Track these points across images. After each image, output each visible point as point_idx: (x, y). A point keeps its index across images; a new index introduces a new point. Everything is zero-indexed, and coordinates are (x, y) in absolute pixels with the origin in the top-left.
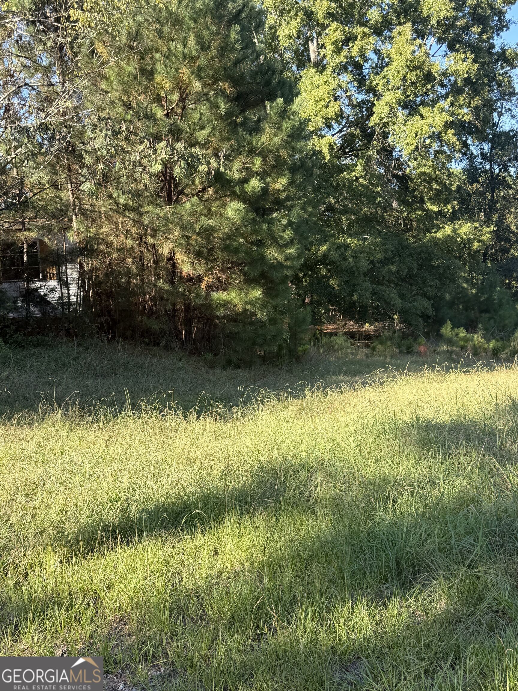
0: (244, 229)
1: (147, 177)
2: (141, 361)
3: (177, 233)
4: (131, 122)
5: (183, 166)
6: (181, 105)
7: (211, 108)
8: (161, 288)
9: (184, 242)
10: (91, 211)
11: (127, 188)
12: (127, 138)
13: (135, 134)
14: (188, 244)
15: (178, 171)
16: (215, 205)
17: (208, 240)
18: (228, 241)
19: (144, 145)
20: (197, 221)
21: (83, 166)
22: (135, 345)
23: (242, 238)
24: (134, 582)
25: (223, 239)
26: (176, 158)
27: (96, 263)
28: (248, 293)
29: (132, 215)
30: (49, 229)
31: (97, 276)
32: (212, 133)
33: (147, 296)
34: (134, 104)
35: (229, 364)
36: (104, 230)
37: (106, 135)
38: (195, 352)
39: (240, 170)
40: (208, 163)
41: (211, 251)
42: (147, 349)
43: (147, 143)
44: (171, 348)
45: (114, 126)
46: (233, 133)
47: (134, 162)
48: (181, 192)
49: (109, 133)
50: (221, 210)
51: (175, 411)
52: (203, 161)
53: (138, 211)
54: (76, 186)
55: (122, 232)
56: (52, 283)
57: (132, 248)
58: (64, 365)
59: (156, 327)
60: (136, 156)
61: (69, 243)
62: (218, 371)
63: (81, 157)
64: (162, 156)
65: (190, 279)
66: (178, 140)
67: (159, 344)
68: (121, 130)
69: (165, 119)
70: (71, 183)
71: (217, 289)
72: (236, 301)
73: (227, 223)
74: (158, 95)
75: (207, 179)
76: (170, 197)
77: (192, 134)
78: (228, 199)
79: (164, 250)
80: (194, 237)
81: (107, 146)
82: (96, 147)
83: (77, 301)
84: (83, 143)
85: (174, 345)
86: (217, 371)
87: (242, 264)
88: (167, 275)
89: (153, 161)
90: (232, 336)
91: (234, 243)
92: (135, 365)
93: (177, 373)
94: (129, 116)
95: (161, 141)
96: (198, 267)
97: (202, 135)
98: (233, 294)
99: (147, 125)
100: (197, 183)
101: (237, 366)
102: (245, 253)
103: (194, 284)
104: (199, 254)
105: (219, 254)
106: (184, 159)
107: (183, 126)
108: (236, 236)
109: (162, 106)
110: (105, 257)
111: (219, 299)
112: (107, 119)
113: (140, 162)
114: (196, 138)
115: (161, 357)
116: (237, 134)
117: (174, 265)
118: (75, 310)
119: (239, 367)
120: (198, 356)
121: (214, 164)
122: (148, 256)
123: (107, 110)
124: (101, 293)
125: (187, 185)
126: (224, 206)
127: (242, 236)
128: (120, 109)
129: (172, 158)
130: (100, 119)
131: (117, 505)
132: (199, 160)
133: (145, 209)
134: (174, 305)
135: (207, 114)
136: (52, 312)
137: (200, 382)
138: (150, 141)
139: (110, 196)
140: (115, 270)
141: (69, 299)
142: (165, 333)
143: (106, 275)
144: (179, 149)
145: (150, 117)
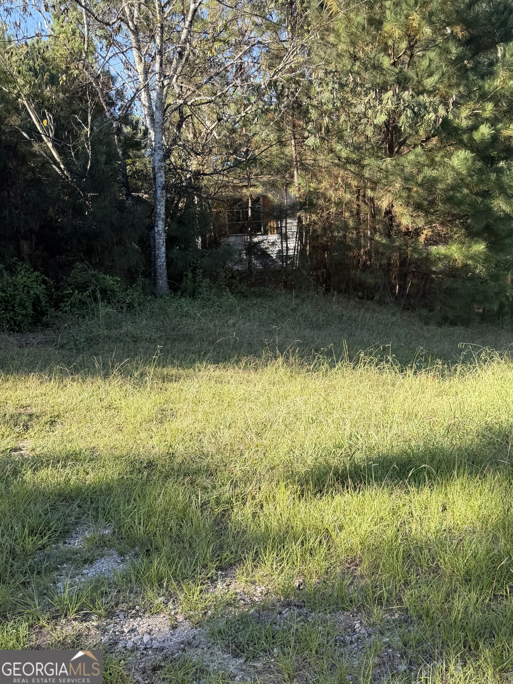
0: (469, 179)
1: (372, 128)
2: (354, 314)
3: (398, 185)
4: (358, 74)
5: (409, 115)
6: (409, 53)
7: (441, 54)
8: (377, 242)
9: (404, 194)
10: (313, 165)
11: (350, 141)
12: (353, 91)
13: (362, 85)
14: (409, 197)
15: (403, 122)
16: (440, 155)
17: (430, 192)
18: (451, 193)
19: (369, 96)
20: (420, 172)
21: (310, 120)
22: (349, 298)
23: (467, 189)
24: (364, 526)
25: (445, 190)
26: (403, 108)
27: (314, 217)
28: (470, 247)
29: (352, 168)
30: (273, 185)
31: (315, 231)
32: (440, 81)
33: (362, 251)
34: (361, 54)
35: (444, 321)
36: (325, 184)
37: (333, 88)
38: (408, 307)
39: (468, 118)
40: (436, 111)
41: (432, 203)
42: (361, 303)
43: (372, 94)
44: (385, 303)
45: (340, 79)
46: (463, 78)
47: (359, 114)
48: (403, 143)
49: (336, 86)
50: (446, 159)
51: (392, 365)
52: (431, 109)
53: (360, 164)
54: (301, 142)
55: (342, 186)
56: (273, 237)
57: (350, 202)
58: (283, 315)
59: (371, 280)
60: (361, 108)
61: (291, 198)
62: (434, 327)
63: (307, 111)
64: (387, 106)
65: (407, 233)
66: (404, 89)
67: (373, 298)
68: (348, 82)
69: (392, 68)
70: (295, 139)
71: (436, 243)
72: (456, 256)
73: (452, 173)
74: (386, 44)
75: (434, 128)
76: (391, 149)
77: (419, 82)
78: (452, 148)
79: (384, 203)
80: (415, 189)
81: (333, 99)
82: (323, 101)
83: (294, 254)
84: (310, 97)
85: (388, 299)
86: (432, 327)
87: (464, 216)
88: (384, 229)
89: (377, 112)
90: (449, 292)
91: (458, 195)
92: (350, 318)
93: (390, 328)
94: (356, 68)
95: (387, 91)
96: (418, 220)
97: (429, 82)
98: (454, 248)
99: (374, 76)
100: (421, 132)
101: (453, 323)
102: (469, 204)
103: (412, 237)
104: (418, 207)
105: (441, 206)
106: (410, 108)
107: (411, 73)
108: (460, 187)
109: (389, 55)
110: (323, 211)
111: (438, 253)
112: (334, 72)
113: (365, 114)
114: (423, 86)
115: (374, 311)
116: (467, 79)
117: (392, 219)
118: (293, 263)
119: (456, 325)
120: (412, 312)
121: (442, 111)
122: (365, 208)
123: (334, 63)
124: (318, 247)
125: (410, 135)
126: (449, 155)
127: (467, 186)
128: (347, 62)
129: (397, 108)
130: (327, 73)
131: (340, 451)
132: (425, 108)
133: (366, 162)
134: (390, 259)
135: (437, 60)
136: (272, 265)
137: (414, 338)
138: (376, 92)
139: (331, 151)
140: (332, 224)
141: (287, 253)
142: (379, 288)
143: (324, 229)
144: (406, 98)
145: (377, 67)
